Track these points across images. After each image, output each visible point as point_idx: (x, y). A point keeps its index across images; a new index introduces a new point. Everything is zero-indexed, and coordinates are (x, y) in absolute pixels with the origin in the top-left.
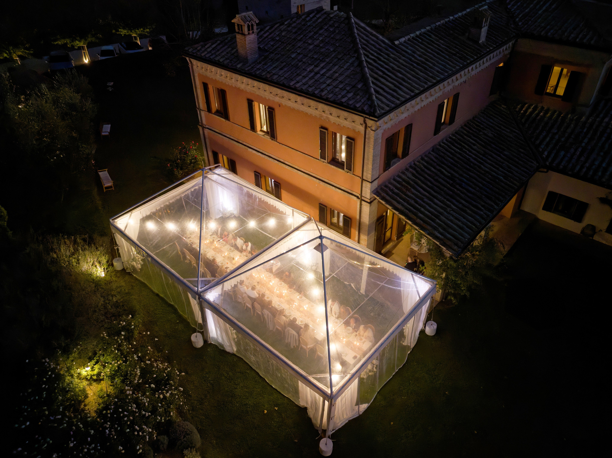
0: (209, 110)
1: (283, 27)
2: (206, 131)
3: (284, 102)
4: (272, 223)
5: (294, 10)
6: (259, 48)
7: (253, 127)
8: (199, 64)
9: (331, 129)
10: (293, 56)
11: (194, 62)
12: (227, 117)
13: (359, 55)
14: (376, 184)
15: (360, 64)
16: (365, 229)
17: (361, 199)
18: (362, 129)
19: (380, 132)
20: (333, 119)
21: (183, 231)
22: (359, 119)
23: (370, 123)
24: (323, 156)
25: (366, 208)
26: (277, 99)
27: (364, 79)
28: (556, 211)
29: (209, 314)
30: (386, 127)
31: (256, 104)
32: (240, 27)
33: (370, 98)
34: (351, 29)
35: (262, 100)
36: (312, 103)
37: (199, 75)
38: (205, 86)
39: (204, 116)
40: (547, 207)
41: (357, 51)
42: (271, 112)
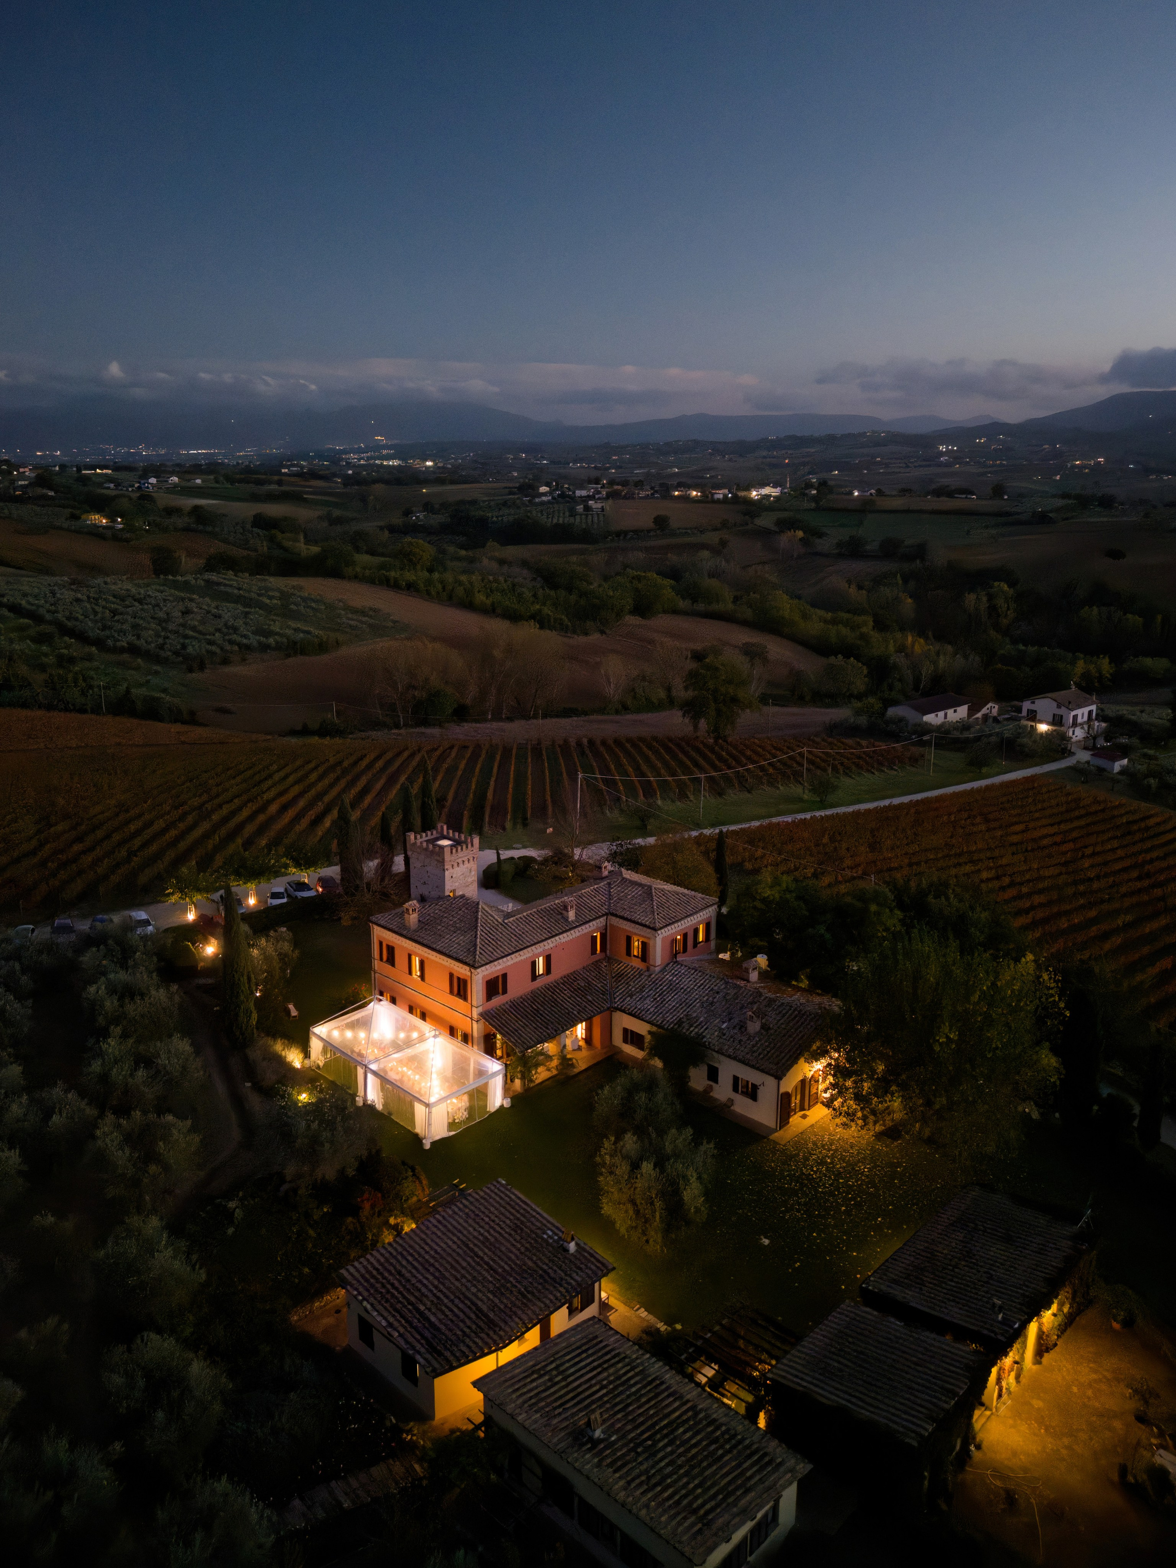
0: (381, 959)
1: (437, 907)
2: (377, 975)
3: (430, 956)
4: (415, 1035)
5: (447, 893)
6: (419, 921)
7: (410, 973)
8: (379, 928)
9: (456, 975)
10: (439, 927)
11: (375, 927)
12: (393, 965)
13: (477, 930)
14: (480, 1009)
15: (476, 937)
16: (475, 1041)
17: (471, 1019)
18: (469, 974)
19: (480, 976)
20: (456, 968)
21: (355, 1038)
22: (468, 968)
23: (473, 970)
24: (451, 992)
25: (475, 1025)
26: (426, 955)
27: (475, 945)
28: (632, 1043)
29: (370, 1076)
30: (486, 973)
31: (413, 957)
32: (407, 910)
33: (475, 957)
34: (477, 912)
35: (417, 955)
36: (446, 959)
37: (378, 936)
38: (381, 943)
39: (377, 964)
40: (625, 1041)
41: (476, 928)
42: (422, 963)
